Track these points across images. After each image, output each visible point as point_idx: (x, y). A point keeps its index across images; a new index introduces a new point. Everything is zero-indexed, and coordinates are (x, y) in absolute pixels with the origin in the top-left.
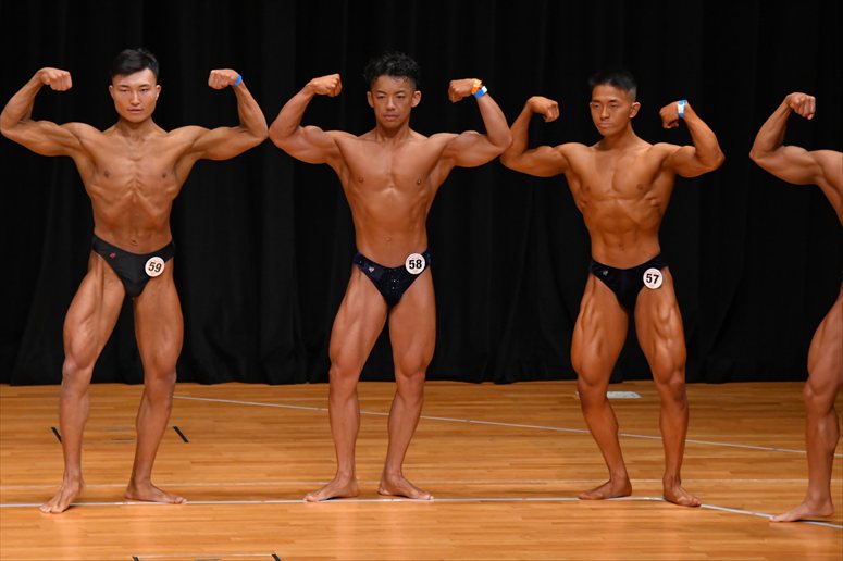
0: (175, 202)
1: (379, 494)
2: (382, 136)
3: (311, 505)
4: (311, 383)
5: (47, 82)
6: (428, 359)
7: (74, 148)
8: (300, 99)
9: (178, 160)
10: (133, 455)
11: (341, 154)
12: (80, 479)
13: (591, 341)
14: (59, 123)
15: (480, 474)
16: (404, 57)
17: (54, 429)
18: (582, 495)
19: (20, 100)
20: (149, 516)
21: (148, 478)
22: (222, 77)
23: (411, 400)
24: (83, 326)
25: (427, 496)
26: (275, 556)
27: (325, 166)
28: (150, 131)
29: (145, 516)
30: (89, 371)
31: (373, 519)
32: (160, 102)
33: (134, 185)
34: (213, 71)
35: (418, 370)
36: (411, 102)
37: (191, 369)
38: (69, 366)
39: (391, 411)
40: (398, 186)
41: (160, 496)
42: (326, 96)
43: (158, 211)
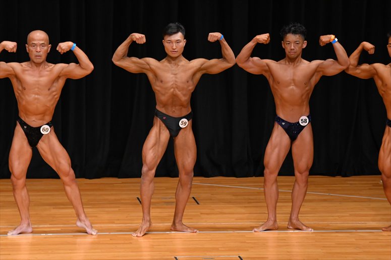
0: (193, 94)
1: (288, 228)
2: (289, 62)
3: (256, 233)
4: (256, 177)
5: (135, 40)
6: (310, 166)
7: (147, 69)
8: (251, 45)
9: (194, 74)
10: (174, 210)
11: (269, 70)
12: (150, 221)
13: (388, 157)
14: (140, 58)
15: (335, 219)
16: (299, 25)
17: (138, 198)
18: (383, 229)
19: (122, 48)
20: (181, 238)
21: (181, 221)
22: (215, 36)
23: (302, 185)
24: (151, 151)
25: (310, 229)
26: (239, 257)
27: (262, 75)
28: (181, 61)
29: (180, 239)
30: (154, 171)
31: (285, 240)
32: (185, 47)
33: (174, 86)
34: (210, 34)
35: (306, 171)
36: (302, 46)
37: (200, 170)
38: (145, 169)
39: (293, 190)
40: (296, 85)
41: (187, 229)
42: (263, 44)
43: (185, 98)
